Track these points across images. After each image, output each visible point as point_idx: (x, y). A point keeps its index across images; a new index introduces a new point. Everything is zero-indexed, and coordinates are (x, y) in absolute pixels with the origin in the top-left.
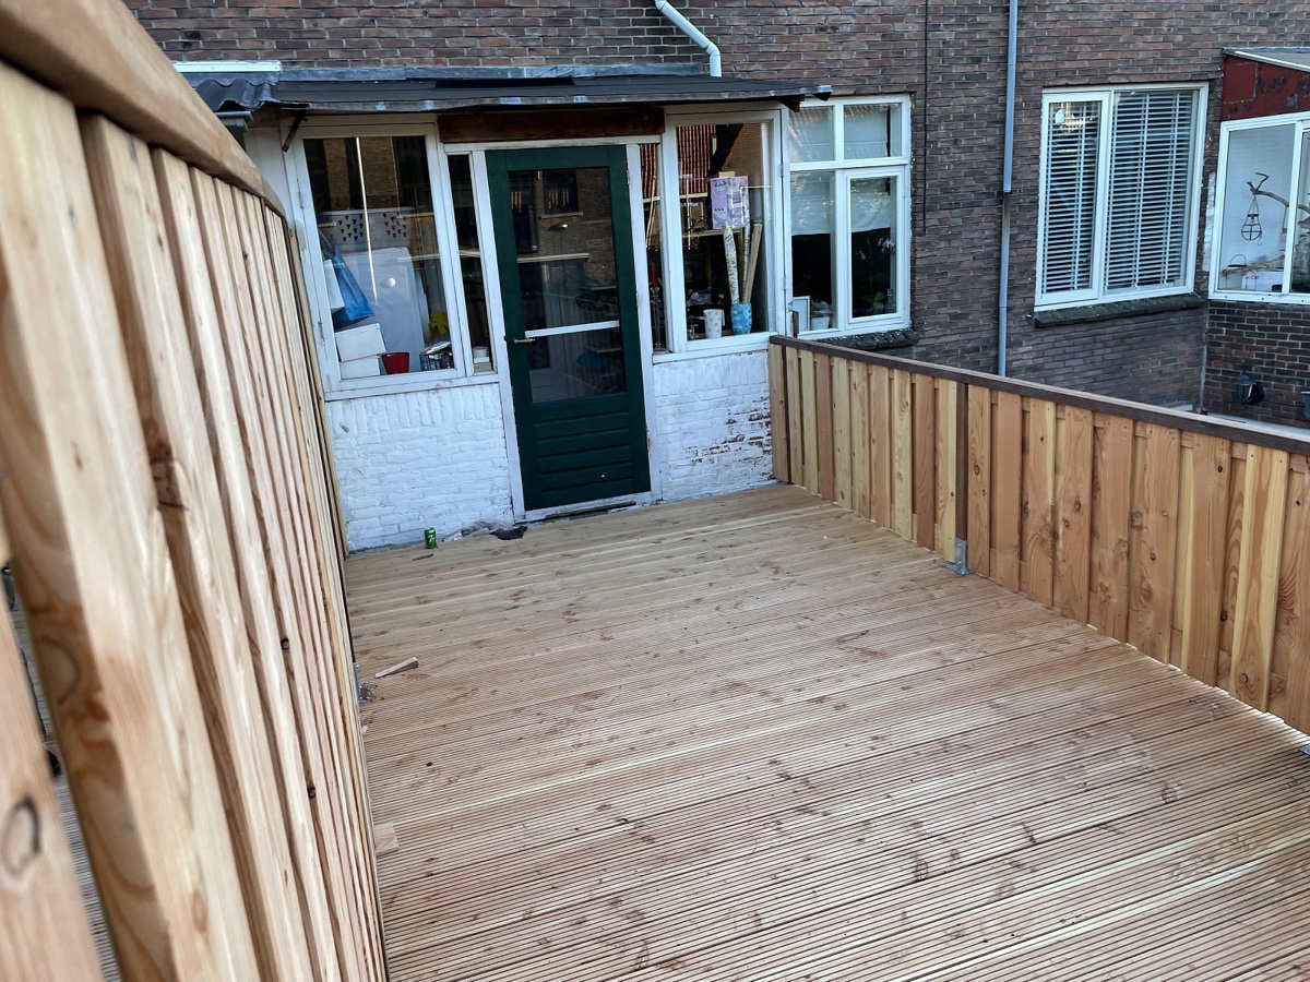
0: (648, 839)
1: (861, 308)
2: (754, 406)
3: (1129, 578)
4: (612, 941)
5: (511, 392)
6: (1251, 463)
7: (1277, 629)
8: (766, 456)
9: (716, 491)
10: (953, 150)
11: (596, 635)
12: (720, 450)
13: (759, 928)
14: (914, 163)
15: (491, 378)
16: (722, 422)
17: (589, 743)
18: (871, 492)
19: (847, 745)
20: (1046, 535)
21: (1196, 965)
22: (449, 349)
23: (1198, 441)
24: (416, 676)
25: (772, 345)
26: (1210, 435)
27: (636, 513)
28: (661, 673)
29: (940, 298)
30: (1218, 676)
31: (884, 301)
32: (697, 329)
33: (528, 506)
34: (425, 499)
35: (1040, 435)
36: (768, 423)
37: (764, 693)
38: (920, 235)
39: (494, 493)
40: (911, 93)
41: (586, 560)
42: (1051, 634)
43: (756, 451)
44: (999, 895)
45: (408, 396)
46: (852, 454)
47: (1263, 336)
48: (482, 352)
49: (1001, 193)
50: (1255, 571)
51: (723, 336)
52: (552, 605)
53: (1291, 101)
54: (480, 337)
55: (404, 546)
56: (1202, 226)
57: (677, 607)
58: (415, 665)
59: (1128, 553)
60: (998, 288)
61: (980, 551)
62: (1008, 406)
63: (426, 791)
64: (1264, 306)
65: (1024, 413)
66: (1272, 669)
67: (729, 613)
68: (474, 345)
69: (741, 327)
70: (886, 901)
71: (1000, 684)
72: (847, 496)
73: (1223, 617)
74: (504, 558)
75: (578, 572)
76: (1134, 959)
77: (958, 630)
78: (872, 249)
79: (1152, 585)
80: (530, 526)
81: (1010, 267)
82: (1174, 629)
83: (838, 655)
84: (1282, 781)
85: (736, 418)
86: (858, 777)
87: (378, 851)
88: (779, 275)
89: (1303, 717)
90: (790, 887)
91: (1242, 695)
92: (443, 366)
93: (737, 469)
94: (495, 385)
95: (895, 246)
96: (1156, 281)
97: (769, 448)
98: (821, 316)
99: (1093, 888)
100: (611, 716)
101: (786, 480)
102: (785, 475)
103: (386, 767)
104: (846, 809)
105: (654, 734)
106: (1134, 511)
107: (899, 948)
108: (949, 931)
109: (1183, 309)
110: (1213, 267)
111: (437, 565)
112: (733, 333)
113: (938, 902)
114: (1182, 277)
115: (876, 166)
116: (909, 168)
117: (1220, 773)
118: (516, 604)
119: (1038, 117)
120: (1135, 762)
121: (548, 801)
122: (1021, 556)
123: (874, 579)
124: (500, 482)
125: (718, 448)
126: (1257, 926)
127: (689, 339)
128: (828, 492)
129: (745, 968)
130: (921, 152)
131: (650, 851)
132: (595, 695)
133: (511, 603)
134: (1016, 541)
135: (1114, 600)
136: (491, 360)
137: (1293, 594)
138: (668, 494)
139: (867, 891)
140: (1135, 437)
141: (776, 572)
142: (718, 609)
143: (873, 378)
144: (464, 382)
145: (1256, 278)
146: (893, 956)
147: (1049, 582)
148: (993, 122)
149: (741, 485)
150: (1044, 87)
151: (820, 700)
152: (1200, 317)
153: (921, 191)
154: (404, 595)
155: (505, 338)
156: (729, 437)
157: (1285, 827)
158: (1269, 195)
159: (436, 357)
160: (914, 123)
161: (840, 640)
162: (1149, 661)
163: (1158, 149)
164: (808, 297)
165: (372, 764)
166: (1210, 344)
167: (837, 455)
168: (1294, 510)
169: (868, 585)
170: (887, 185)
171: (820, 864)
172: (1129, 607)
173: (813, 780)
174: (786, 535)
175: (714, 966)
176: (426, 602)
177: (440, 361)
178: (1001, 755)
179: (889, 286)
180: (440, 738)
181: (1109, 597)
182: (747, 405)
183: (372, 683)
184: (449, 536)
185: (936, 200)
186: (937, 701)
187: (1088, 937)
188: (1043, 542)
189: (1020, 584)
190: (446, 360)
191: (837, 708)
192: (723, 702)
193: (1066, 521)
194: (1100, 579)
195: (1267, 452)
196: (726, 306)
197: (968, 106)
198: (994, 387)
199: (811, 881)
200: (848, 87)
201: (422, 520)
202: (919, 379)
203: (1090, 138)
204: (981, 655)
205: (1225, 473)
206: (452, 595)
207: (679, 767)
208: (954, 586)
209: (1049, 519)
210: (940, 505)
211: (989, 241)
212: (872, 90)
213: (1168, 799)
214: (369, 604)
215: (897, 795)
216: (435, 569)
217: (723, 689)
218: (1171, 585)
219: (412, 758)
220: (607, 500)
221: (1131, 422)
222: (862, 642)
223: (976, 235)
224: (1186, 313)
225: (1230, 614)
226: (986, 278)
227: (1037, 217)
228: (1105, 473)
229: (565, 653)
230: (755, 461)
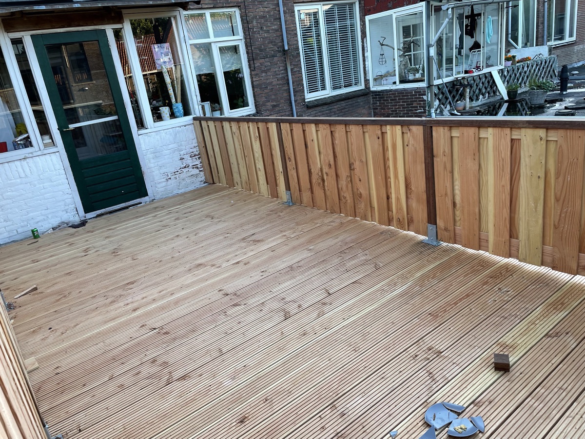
0: (167, 333)
1: (233, 106)
2: (191, 150)
3: (353, 191)
4: (154, 377)
5: (66, 156)
6: (389, 132)
7: (407, 198)
8: (201, 173)
9: (180, 192)
10: (261, 32)
11: (129, 259)
12: (179, 172)
13: (222, 354)
14: (245, 38)
15: (54, 149)
16: (177, 160)
17: (132, 302)
18: (249, 180)
19: (251, 277)
20: (320, 181)
21: (394, 322)
22: (28, 137)
23: (369, 128)
24: (37, 294)
25: (195, 121)
26: (373, 125)
27: (143, 206)
28: (164, 267)
29: (266, 98)
30: (390, 222)
31: (243, 102)
32: (158, 117)
33: (86, 211)
34: (29, 215)
35: (311, 139)
36: (199, 158)
37: (213, 265)
38: (253, 71)
39: (67, 207)
40: (239, 6)
41: (121, 229)
42: (327, 221)
43: (196, 171)
44: (319, 316)
45: (10, 164)
46: (238, 164)
47: (392, 103)
48: (47, 137)
49: (284, 50)
50: (396, 176)
51: (170, 119)
52: (105, 251)
53: (390, 5)
54: (44, 129)
55: (22, 240)
56: (364, 61)
57: (168, 240)
58: (36, 289)
59: (351, 181)
60: (290, 92)
61: (296, 194)
62: (297, 128)
63: (50, 340)
64: (391, 90)
65: (304, 131)
66: (408, 214)
67: (193, 238)
68: (42, 134)
69: (179, 114)
70: (274, 329)
71: (310, 242)
72: (239, 183)
73: (388, 198)
74: (78, 236)
75: (117, 235)
76: (372, 325)
77: (291, 226)
78: (234, 79)
79: (361, 192)
80: (89, 221)
81: (293, 83)
82: (372, 207)
83: (243, 244)
84: (416, 254)
85: (184, 157)
86: (257, 287)
87: (28, 370)
88: (193, 89)
89: (421, 230)
90: (234, 335)
91: (399, 227)
92: (26, 146)
93: (188, 181)
94: (57, 153)
95: (243, 77)
96: (350, 85)
97: (202, 169)
98: (216, 110)
99: (354, 305)
100: (142, 289)
101: (212, 182)
102: (211, 181)
103: (27, 335)
104: (254, 300)
105: (164, 292)
106: (351, 163)
107: (281, 345)
108: (301, 334)
109: (362, 96)
110: (370, 77)
111: (41, 245)
112: (175, 117)
113: (295, 324)
114: (360, 82)
115: (230, 40)
116: (243, 41)
117: (394, 255)
118: (86, 254)
119: (294, 16)
120: (364, 258)
121: (115, 330)
122: (312, 192)
123: (255, 213)
124: (68, 201)
125: (178, 172)
126: (414, 304)
127: (154, 122)
128: (231, 183)
129: (217, 370)
130: (247, 33)
131: (168, 337)
132: (132, 283)
133: (84, 254)
134: (309, 186)
135: (349, 201)
136: (53, 141)
137: (410, 182)
138: (157, 196)
139: (266, 328)
140: (347, 132)
141: (212, 218)
142: (187, 237)
143: (241, 128)
144: (39, 153)
145: (387, 80)
146: (279, 349)
147: (324, 201)
148: (275, 19)
149: (192, 188)
150: (295, 3)
151: (238, 263)
152: (369, 98)
153: (250, 51)
154: (25, 261)
155: (58, 129)
156: (182, 166)
157: (419, 268)
158: (387, 45)
159: (22, 142)
160: (242, 20)
161: (244, 239)
162: (365, 223)
163: (343, 29)
164: (209, 102)
165: (18, 335)
166: (374, 109)
167: (232, 166)
168: (406, 148)
169: (253, 216)
170: (235, 49)
171: (244, 324)
172: (354, 203)
173: (238, 293)
174: (215, 204)
175: (203, 374)
176: (37, 262)
177: (24, 144)
178: (314, 266)
179: (244, 95)
180: (54, 317)
181: (347, 201)
182: (188, 150)
183: (13, 301)
184: (46, 232)
185: (257, 54)
186: (286, 253)
187: (354, 322)
188: (319, 184)
189: (314, 204)
190: (27, 143)
191: (245, 264)
192: (194, 273)
193: (326, 173)
194: (342, 194)
195: (394, 127)
196: (170, 105)
197: (264, 12)
198: (291, 122)
199: (242, 330)
200: (210, 4)
201: (29, 226)
202: (260, 125)
203: (316, 25)
204: (302, 233)
205: (380, 139)
206: (51, 256)
207: (177, 303)
208: (288, 210)
209: (320, 174)
210: (278, 178)
211: (282, 72)
212: (221, 6)
213: (377, 268)
214: (5, 268)
215: (274, 290)
216: (41, 247)
217: (194, 268)
218: (368, 189)
219: (40, 328)
220: (127, 203)
221: (344, 126)
222: (253, 238)
223: (277, 69)
224: (363, 97)
225: (390, 196)
226: (284, 88)
227: (300, 60)
228: (338, 150)
229: (116, 268)
230: (197, 176)
